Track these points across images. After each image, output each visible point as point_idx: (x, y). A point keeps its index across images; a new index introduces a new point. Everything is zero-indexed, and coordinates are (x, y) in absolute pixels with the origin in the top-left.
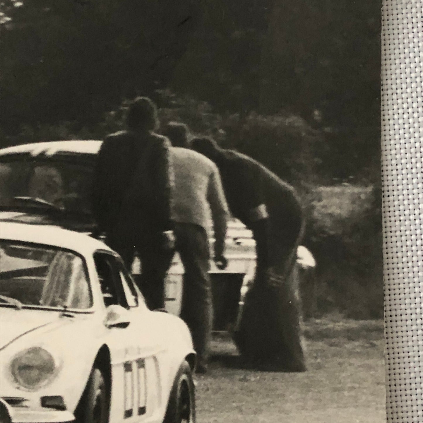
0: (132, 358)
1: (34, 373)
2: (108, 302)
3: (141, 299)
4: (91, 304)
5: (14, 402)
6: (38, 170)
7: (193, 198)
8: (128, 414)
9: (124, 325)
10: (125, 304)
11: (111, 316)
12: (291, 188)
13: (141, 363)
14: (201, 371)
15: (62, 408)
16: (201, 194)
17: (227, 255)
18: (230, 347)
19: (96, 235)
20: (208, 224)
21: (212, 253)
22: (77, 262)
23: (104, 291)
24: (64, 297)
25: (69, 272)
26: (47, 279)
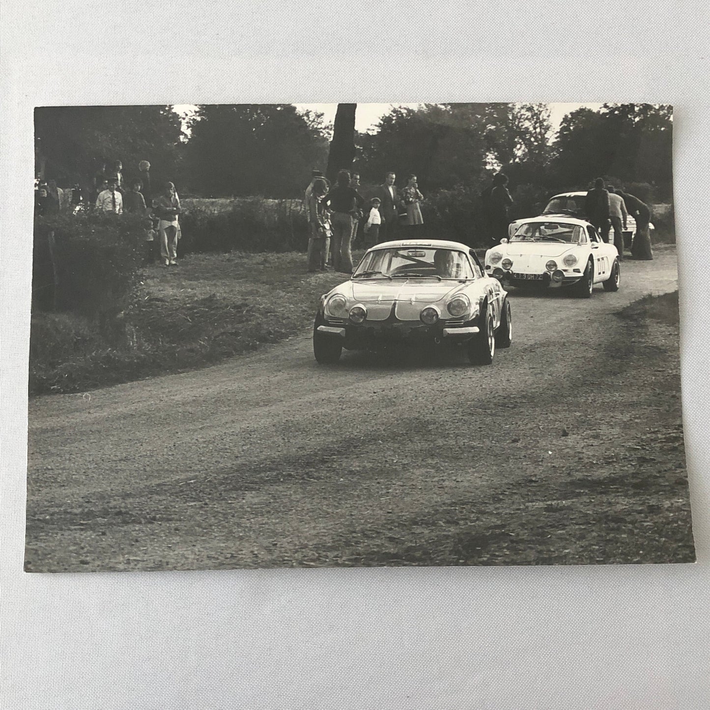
0: (600, 257)
1: (571, 262)
2: (591, 241)
3: (602, 240)
4: (586, 241)
5: (565, 271)
6: (569, 201)
7: (616, 209)
8: (600, 273)
9: (597, 248)
10: (597, 241)
11: (593, 245)
12: (646, 205)
13: (603, 259)
14: (621, 261)
15: (579, 272)
16: (619, 208)
17: (627, 226)
18: (630, 253)
19: (587, 221)
20: (621, 217)
21: (623, 225)
22: (582, 229)
23: (590, 237)
24: (578, 240)
25: (579, 232)
26: (573, 234)
